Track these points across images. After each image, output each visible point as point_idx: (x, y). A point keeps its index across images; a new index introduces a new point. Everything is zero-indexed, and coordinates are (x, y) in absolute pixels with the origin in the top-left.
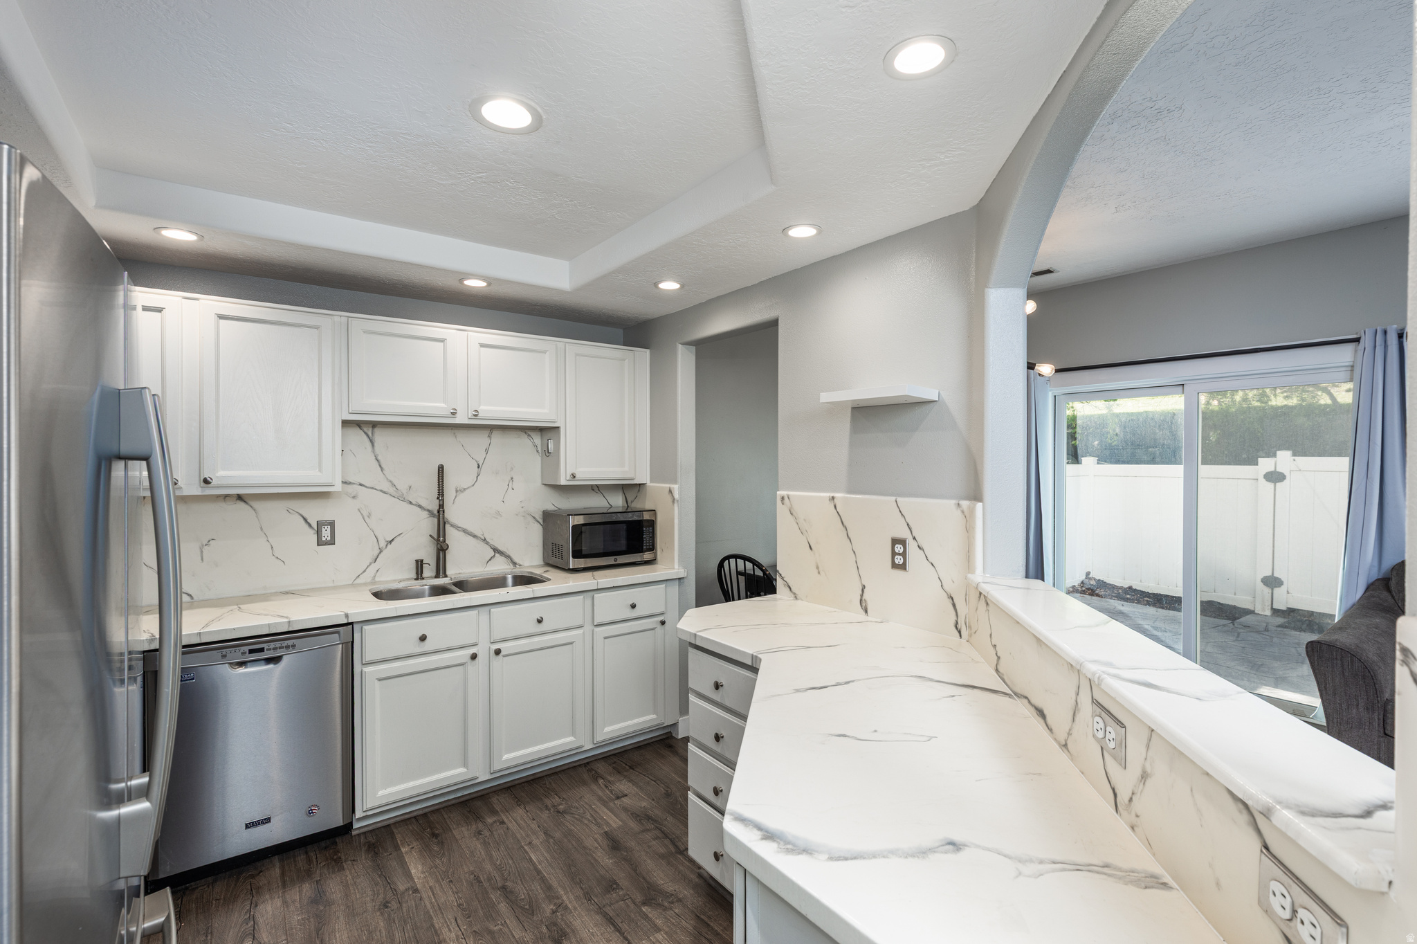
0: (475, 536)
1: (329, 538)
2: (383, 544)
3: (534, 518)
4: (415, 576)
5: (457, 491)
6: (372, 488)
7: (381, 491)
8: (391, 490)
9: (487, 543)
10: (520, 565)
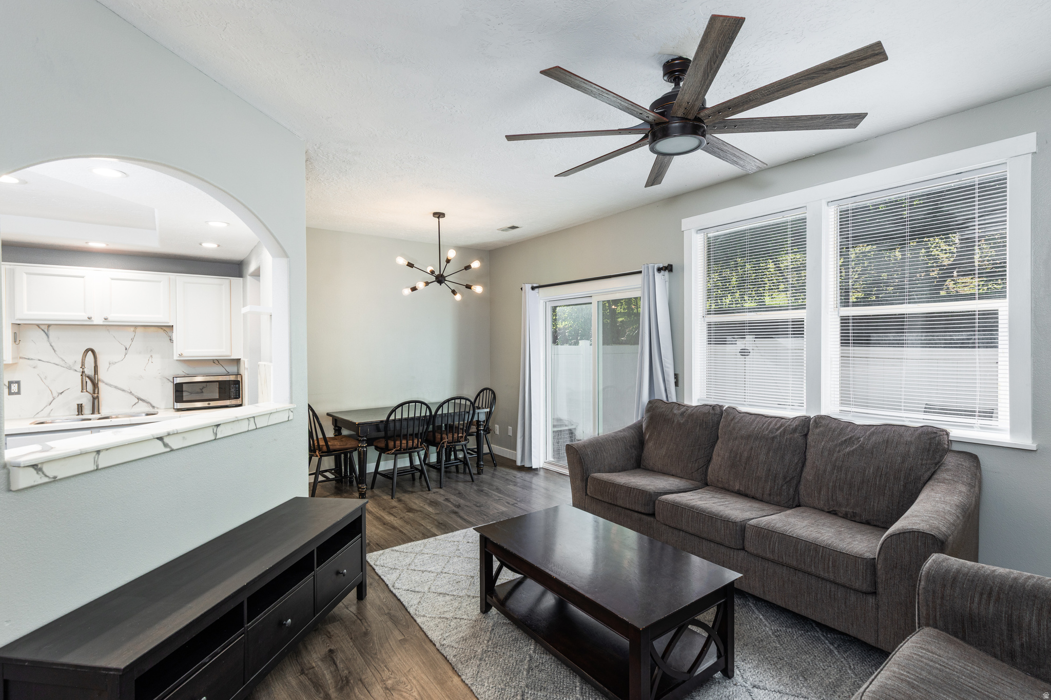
0: (123, 390)
1: (17, 391)
2: (55, 394)
3: (168, 380)
4: (77, 413)
5: (110, 364)
6: (48, 362)
7: (54, 364)
8: (62, 363)
9: (133, 395)
10: (157, 408)
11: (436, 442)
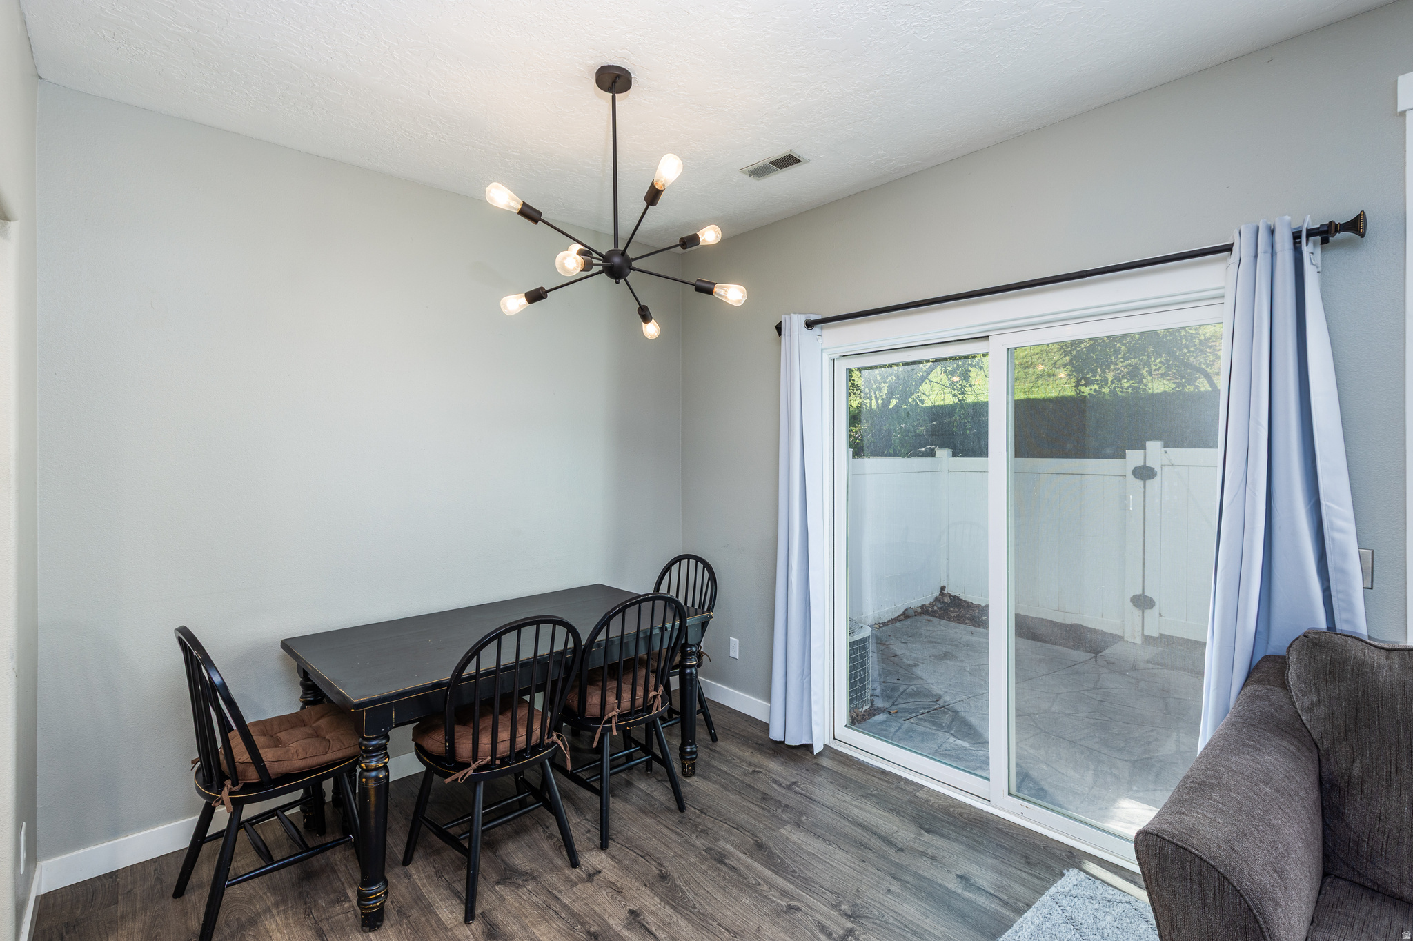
11: (588, 715)
